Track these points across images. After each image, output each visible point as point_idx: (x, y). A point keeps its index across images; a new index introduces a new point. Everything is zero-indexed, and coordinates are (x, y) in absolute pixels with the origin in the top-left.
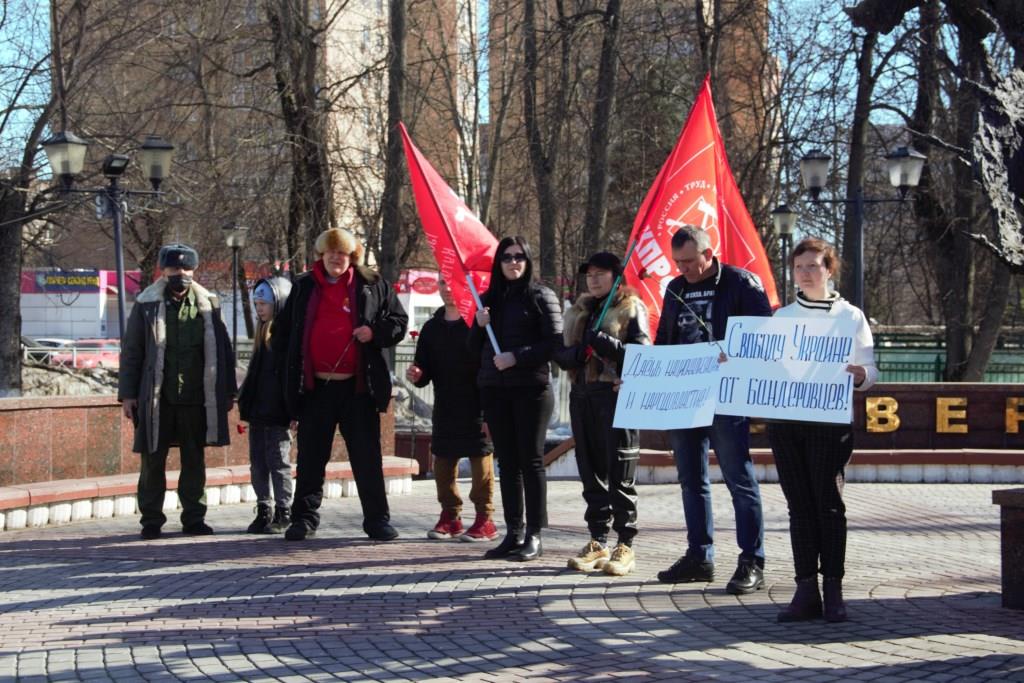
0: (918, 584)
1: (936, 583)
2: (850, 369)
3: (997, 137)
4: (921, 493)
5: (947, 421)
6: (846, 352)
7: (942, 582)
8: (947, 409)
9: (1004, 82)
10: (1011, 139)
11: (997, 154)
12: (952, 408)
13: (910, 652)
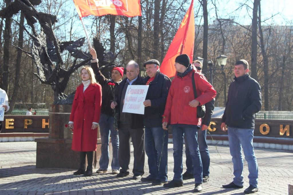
0: (13, 164)
1: (18, 164)
2: (4, 106)
3: (37, 49)
4: (3, 144)
5: (8, 125)
6: (2, 102)
7: (19, 164)
8: (8, 122)
9: (38, 35)
10: (41, 50)
11: (38, 53)
12: (10, 122)
13: (18, 179)
